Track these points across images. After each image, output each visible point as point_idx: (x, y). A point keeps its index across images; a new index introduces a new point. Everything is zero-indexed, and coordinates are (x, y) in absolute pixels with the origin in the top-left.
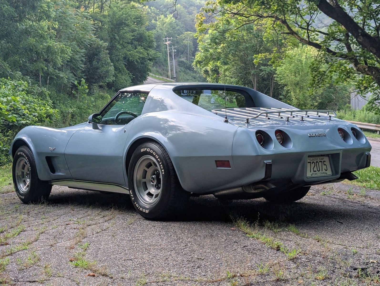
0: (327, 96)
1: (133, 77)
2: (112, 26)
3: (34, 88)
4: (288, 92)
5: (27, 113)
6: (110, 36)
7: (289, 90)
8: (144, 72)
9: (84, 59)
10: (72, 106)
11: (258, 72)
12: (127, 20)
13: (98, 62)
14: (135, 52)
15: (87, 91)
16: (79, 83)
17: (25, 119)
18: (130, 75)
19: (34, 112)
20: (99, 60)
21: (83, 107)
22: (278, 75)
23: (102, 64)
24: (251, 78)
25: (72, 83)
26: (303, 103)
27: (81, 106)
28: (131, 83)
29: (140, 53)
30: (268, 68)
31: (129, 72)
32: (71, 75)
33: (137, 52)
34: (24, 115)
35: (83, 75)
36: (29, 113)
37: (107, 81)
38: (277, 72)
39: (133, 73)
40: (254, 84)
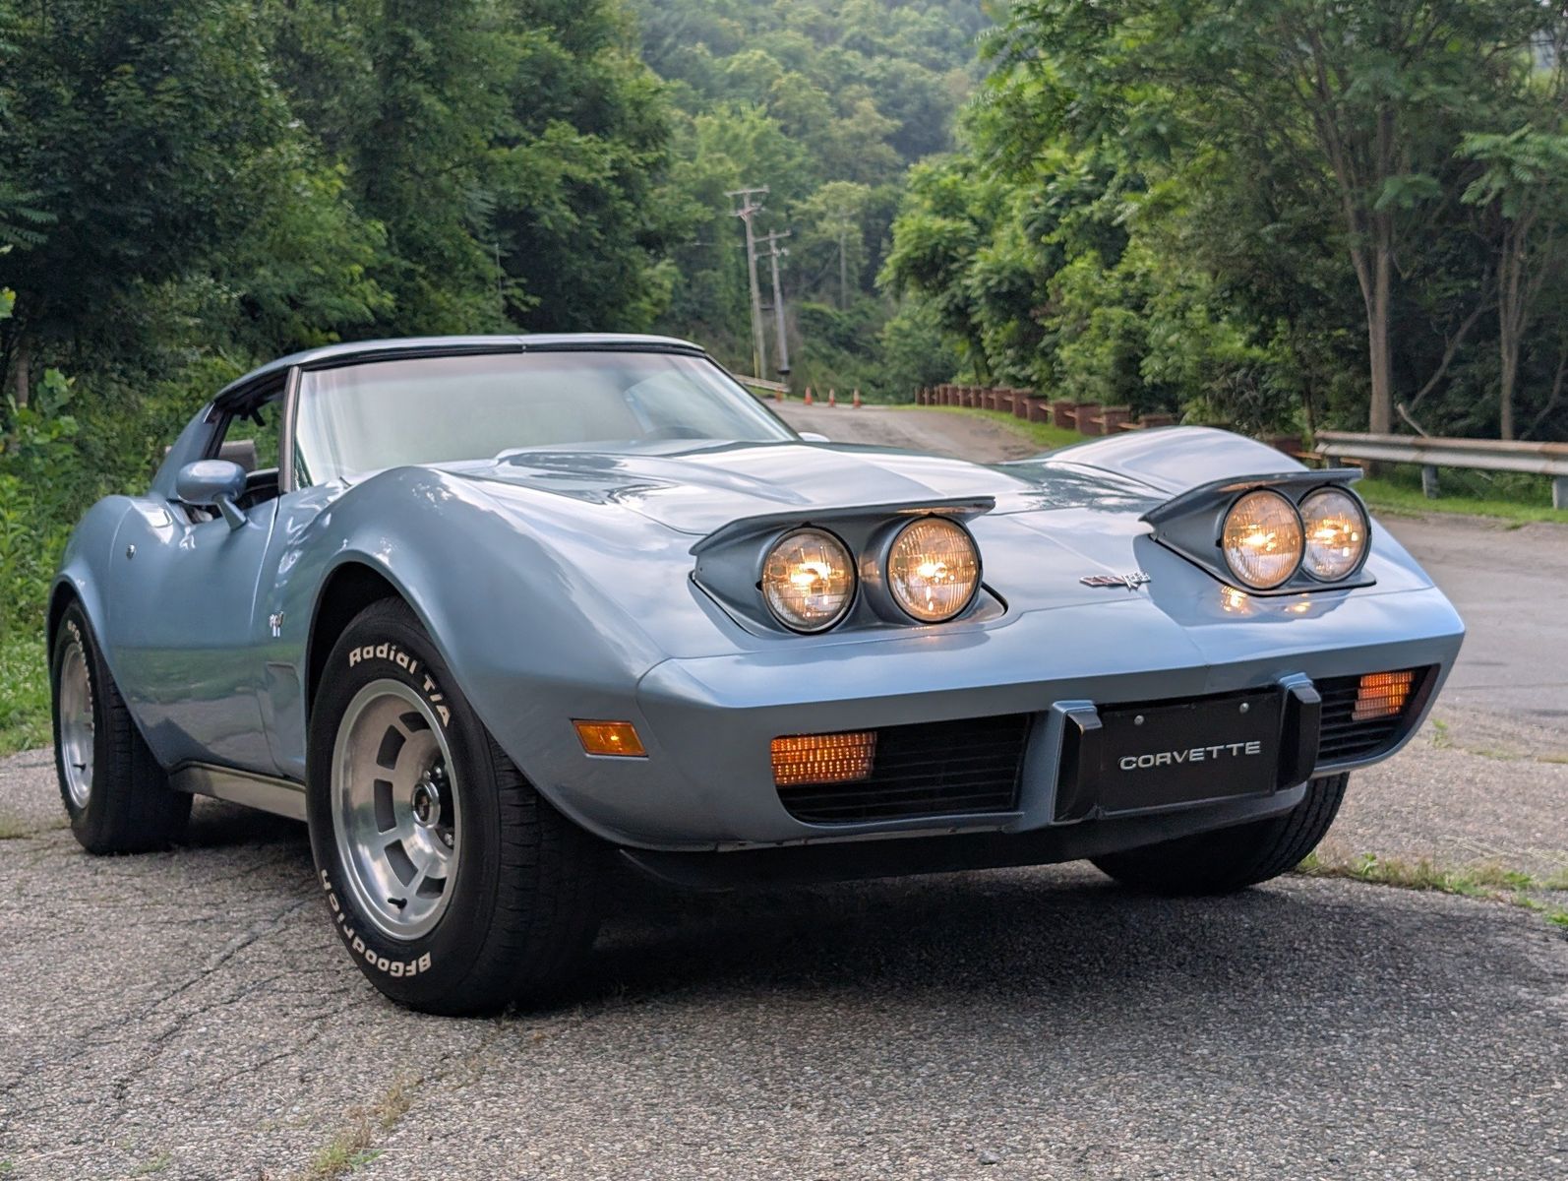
1: (526, 304)
8: (612, 305)
18: (509, 292)
30: (1521, 141)
39: (523, 281)
40: (1372, 293)
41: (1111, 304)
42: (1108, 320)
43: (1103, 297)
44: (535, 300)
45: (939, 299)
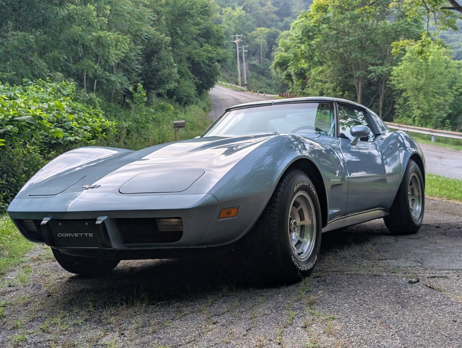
0: (456, 106)
1: (199, 83)
2: (172, 17)
3: (79, 94)
4: (406, 100)
5: (76, 126)
6: (170, 30)
7: (408, 97)
8: (211, 77)
9: (140, 58)
10: (127, 119)
11: (364, 73)
12: (192, 10)
13: (158, 62)
14: (202, 51)
15: (145, 99)
16: (135, 89)
17: (73, 135)
18: (195, 80)
19: (85, 125)
20: (160, 59)
21: (140, 120)
22: (395, 77)
23: (163, 64)
24: (354, 82)
25: (126, 89)
26: (428, 114)
27: (138, 119)
28: (195, 90)
29: (209, 52)
30: (378, 68)
31: (194, 76)
32: (125, 78)
33: (204, 50)
34: (71, 129)
35: (140, 78)
36: (78, 126)
37: (168, 88)
38: (394, 73)
39: (198, 78)
40: (358, 90)
41: (319, 81)
42: (318, 85)
43: (318, 80)
44: (201, 82)
45: (284, 72)
